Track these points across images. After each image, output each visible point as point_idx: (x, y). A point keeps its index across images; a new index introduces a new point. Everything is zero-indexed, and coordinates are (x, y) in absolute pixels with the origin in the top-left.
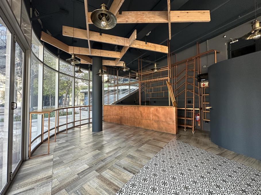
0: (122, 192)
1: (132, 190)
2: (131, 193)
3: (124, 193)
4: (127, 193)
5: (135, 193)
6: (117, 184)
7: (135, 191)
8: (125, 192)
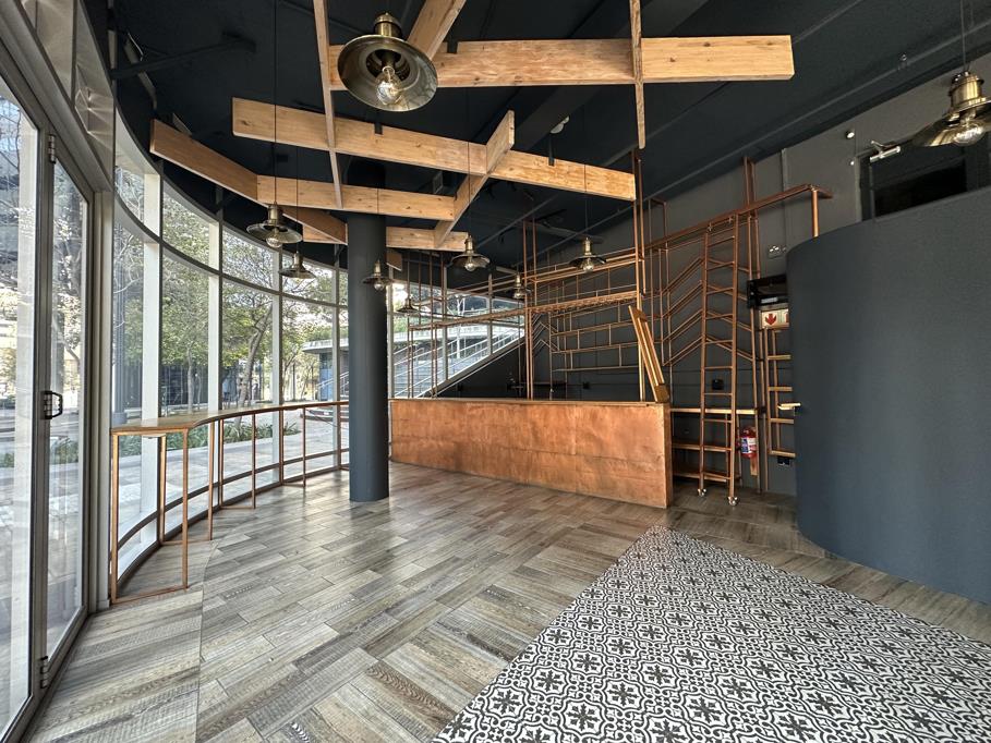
0: (464, 727)
1: (500, 721)
2: (497, 730)
3: (472, 731)
4: (480, 731)
5: (512, 731)
6: (442, 698)
7: (513, 722)
8: (473, 727)
